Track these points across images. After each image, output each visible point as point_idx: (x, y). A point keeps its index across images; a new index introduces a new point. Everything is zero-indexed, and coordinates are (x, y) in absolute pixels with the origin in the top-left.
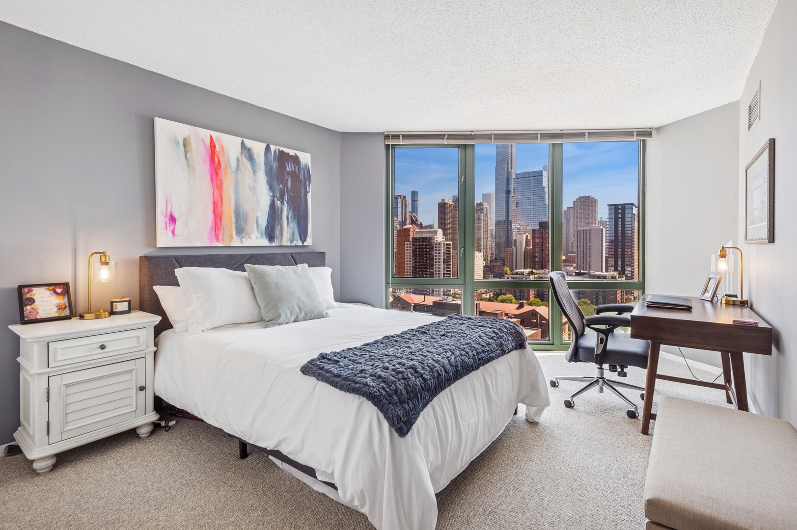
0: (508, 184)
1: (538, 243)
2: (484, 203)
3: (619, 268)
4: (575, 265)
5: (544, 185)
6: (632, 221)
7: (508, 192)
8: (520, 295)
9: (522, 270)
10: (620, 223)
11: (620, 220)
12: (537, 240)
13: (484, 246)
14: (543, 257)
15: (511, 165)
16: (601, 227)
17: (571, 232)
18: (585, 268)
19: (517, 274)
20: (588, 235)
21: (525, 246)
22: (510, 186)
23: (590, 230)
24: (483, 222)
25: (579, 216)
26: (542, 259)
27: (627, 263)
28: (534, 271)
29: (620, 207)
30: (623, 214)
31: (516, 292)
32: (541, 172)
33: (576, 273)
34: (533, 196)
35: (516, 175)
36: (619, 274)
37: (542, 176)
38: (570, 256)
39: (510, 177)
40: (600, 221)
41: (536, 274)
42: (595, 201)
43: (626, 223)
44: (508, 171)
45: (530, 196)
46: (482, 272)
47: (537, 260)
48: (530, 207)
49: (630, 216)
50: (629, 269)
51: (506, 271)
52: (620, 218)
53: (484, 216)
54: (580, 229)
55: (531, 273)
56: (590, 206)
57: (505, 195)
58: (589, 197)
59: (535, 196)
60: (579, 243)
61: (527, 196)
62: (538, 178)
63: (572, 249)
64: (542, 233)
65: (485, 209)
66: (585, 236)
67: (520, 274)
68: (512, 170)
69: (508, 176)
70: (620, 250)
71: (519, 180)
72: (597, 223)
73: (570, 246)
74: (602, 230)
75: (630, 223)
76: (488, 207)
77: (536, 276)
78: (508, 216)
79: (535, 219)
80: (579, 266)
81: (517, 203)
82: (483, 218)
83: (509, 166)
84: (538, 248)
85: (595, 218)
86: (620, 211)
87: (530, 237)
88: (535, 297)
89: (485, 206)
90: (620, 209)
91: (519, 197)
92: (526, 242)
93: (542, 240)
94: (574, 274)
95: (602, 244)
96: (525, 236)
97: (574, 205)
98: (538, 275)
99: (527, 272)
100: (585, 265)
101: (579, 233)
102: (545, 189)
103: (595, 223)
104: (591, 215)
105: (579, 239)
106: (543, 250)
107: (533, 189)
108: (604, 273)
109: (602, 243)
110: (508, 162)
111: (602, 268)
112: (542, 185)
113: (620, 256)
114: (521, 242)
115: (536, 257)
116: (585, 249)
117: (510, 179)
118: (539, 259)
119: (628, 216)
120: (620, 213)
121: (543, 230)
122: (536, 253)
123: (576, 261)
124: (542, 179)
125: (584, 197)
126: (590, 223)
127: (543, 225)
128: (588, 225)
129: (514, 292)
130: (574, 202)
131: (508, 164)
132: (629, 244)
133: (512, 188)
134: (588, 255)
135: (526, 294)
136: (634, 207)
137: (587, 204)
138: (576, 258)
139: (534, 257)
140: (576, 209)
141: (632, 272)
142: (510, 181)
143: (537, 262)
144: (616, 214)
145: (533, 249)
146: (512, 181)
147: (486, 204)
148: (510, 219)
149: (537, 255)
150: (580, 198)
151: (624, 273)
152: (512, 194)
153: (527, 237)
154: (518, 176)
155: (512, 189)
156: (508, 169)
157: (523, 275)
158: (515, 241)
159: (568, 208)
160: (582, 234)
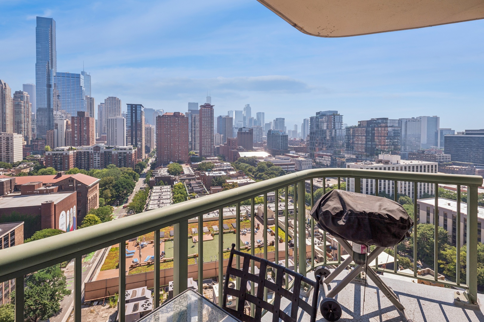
0: (49, 79)
1: (76, 127)
2: (24, 92)
3: (134, 143)
4: (106, 142)
5: (81, 85)
6: (141, 115)
7: (49, 86)
8: (61, 167)
9: (63, 147)
10: (134, 116)
11: (134, 114)
12: (76, 125)
13: (24, 128)
14: (81, 137)
15: (52, 65)
16: (123, 118)
17: (104, 120)
18: (113, 144)
19: (57, 150)
20: (115, 122)
21: (66, 129)
22: (51, 81)
23: (116, 119)
24: (23, 108)
25: (109, 110)
26: (81, 139)
27: (138, 140)
28: (73, 147)
29: (134, 106)
30: (136, 110)
31: (57, 164)
32: (79, 75)
33: (106, 147)
34: (72, 92)
35: (57, 73)
36: (134, 147)
37: (79, 78)
38: (103, 136)
39: (51, 74)
40: (123, 114)
41: (75, 149)
42: (120, 101)
43: (138, 116)
44: (49, 69)
45: (69, 92)
46: (22, 150)
47: (76, 139)
48: (70, 100)
49: (139, 112)
50: (139, 143)
51: (47, 148)
52: (134, 113)
53: (24, 103)
54: (109, 118)
55: (71, 149)
56: (116, 104)
57: (46, 88)
58: (115, 98)
59: (74, 92)
60: (109, 127)
61: (67, 92)
62: (77, 79)
63: (104, 131)
64: (80, 120)
65: (25, 97)
66: (113, 123)
67: (60, 151)
68: (53, 69)
69: (49, 73)
70: (134, 132)
71: (60, 78)
72: (121, 115)
73: (103, 129)
74: (124, 119)
75: (140, 116)
76: (29, 96)
77: (75, 151)
78: (49, 105)
79: (74, 109)
80: (109, 143)
81: (58, 96)
82: (23, 104)
83: (50, 65)
84: (76, 130)
85: (120, 111)
86: (134, 109)
87: (70, 122)
88: (74, 167)
89: (25, 95)
90: (134, 107)
91: (60, 91)
92: (67, 126)
93: (80, 125)
94: (105, 148)
95: (124, 129)
96: (65, 121)
97: (105, 102)
98: (77, 150)
99: (68, 149)
100: (113, 142)
101: (108, 120)
102: (82, 88)
103: (120, 115)
104: (117, 109)
105: (109, 125)
106: (81, 132)
107: (72, 87)
108: (125, 147)
109: (124, 127)
110: (48, 62)
111: (124, 143)
112: (80, 85)
113: (134, 136)
114: (62, 126)
115: (75, 137)
116: (113, 132)
117: (51, 76)
118: (78, 139)
119: (138, 112)
120: (134, 110)
121: (80, 118)
122: (75, 134)
123: (107, 139)
124: (80, 80)
125: (112, 98)
126: (116, 114)
127: (81, 114)
128: (115, 115)
129: (55, 165)
130: (105, 100)
131: (49, 64)
132: (140, 129)
133: (53, 82)
134: (115, 135)
135: (66, 165)
136: (142, 107)
137: (114, 102)
138: (107, 137)
139: (73, 137)
140: (106, 105)
141: (141, 145)
142: (51, 78)
143: (76, 141)
144: (132, 110)
145: (72, 131)
146: (53, 78)
147: (27, 93)
148: (51, 108)
149: (76, 135)
150: (109, 97)
151: (136, 146)
152: (53, 88)
153: (67, 122)
154: (59, 75)
155: (53, 84)
156: (49, 67)
157: (64, 151)
158: (57, 125)
159: (101, 103)
160: (111, 122)
